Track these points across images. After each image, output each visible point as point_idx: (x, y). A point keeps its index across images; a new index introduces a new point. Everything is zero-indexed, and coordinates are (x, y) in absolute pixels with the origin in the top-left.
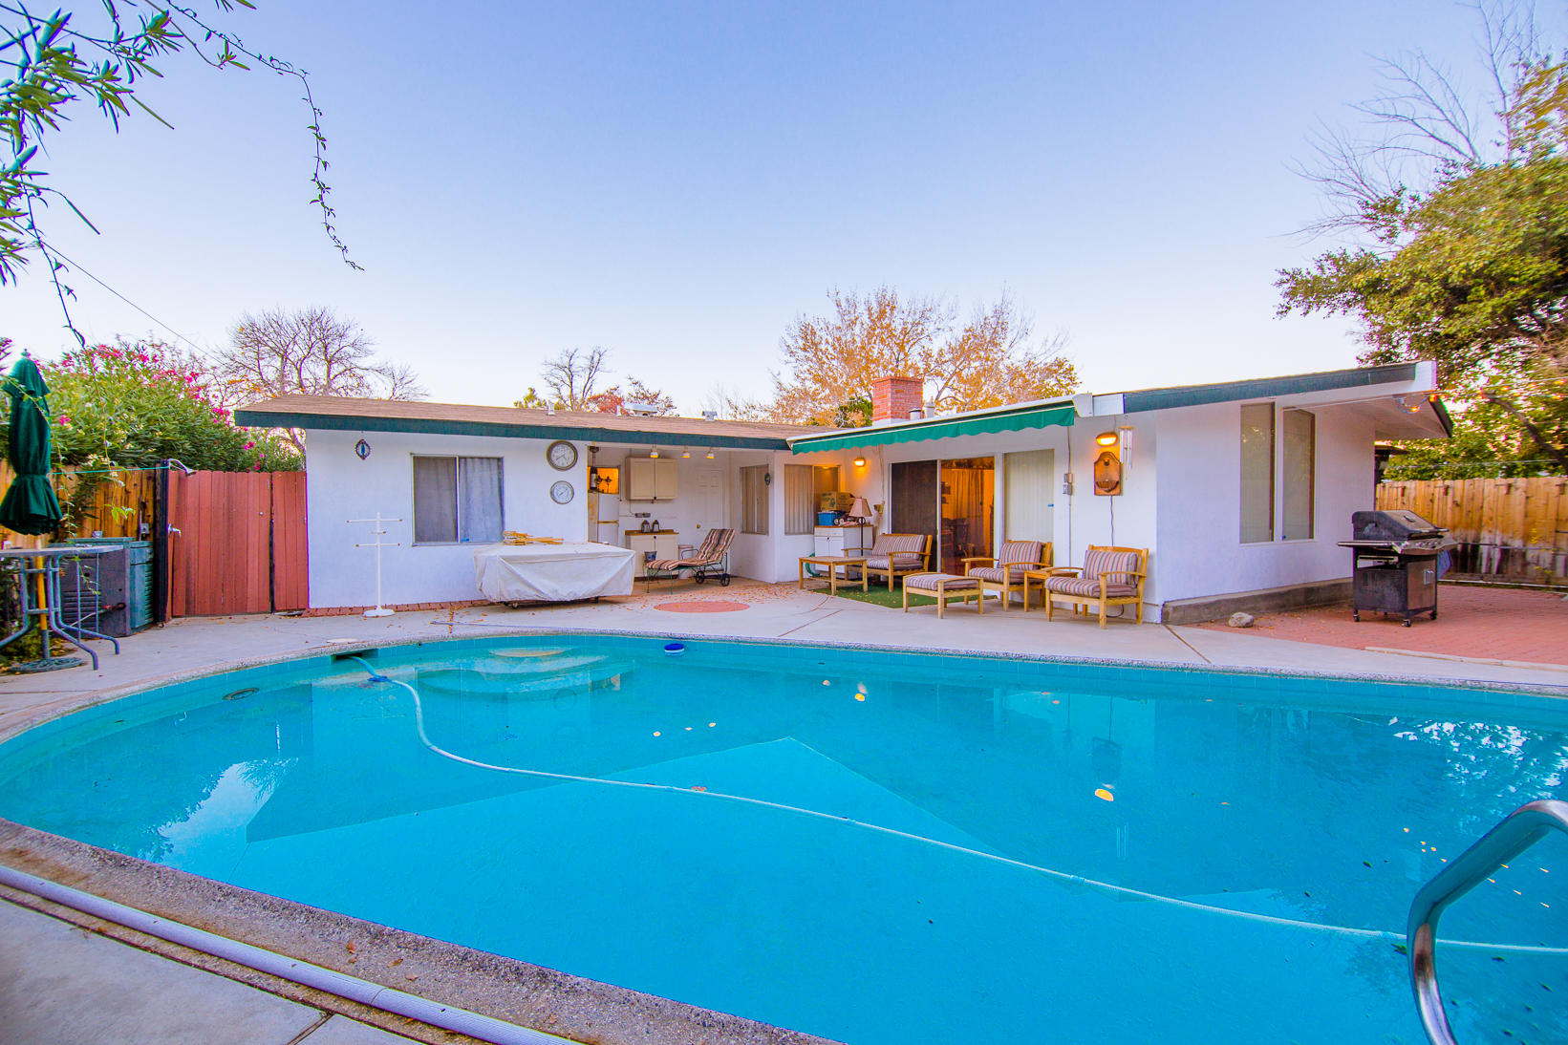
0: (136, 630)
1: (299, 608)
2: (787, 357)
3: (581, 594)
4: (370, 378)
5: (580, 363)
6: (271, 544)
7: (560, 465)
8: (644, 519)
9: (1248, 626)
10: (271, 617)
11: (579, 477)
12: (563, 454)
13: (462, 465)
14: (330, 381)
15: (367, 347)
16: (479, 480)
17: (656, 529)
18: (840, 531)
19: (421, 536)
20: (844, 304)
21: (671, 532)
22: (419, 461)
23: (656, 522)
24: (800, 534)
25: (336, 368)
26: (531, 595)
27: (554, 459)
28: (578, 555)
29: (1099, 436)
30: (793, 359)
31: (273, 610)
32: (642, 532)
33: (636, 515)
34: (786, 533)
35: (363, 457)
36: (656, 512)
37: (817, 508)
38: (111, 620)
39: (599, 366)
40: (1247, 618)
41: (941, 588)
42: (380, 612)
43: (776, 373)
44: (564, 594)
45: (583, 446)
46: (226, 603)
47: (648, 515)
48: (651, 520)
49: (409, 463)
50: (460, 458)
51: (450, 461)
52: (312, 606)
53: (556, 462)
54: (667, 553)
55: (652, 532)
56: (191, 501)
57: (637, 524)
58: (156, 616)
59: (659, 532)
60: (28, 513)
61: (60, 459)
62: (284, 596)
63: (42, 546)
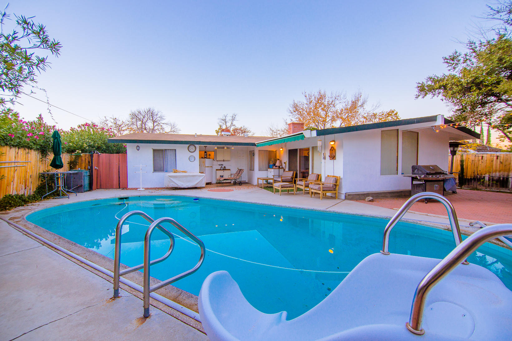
0: (85, 191)
1: (125, 188)
2: (290, 114)
3: (190, 186)
4: (164, 126)
5: (229, 118)
6: (119, 171)
7: (191, 151)
8: (221, 166)
9: (370, 201)
10: (119, 190)
11: (197, 154)
12: (192, 149)
13: (166, 152)
14: (154, 127)
15: (163, 117)
16: (170, 155)
17: (225, 169)
18: (273, 170)
19: (155, 170)
20: (307, 96)
21: (229, 170)
22: (154, 151)
23: (225, 167)
24: (264, 170)
25: (155, 124)
26: (176, 186)
27: (189, 149)
28: (189, 175)
29: (330, 142)
30: (292, 115)
31: (120, 188)
32: (220, 170)
33: (219, 165)
34: (259, 170)
35: (138, 150)
36: (225, 164)
37: (269, 163)
38: (79, 189)
39: (235, 119)
40: (371, 198)
41: (280, 187)
42: (141, 189)
43: (285, 120)
44: (185, 186)
45: (197, 146)
46: (108, 186)
47: (222, 165)
48: (223, 166)
49: (152, 151)
50: (165, 150)
51: (162, 150)
52: (128, 187)
53: (190, 150)
54: (226, 175)
55: (223, 170)
56: (101, 161)
57: (219, 167)
58: (91, 188)
59: (225, 170)
60: (56, 164)
61: (70, 151)
62: (122, 184)
63: (60, 171)
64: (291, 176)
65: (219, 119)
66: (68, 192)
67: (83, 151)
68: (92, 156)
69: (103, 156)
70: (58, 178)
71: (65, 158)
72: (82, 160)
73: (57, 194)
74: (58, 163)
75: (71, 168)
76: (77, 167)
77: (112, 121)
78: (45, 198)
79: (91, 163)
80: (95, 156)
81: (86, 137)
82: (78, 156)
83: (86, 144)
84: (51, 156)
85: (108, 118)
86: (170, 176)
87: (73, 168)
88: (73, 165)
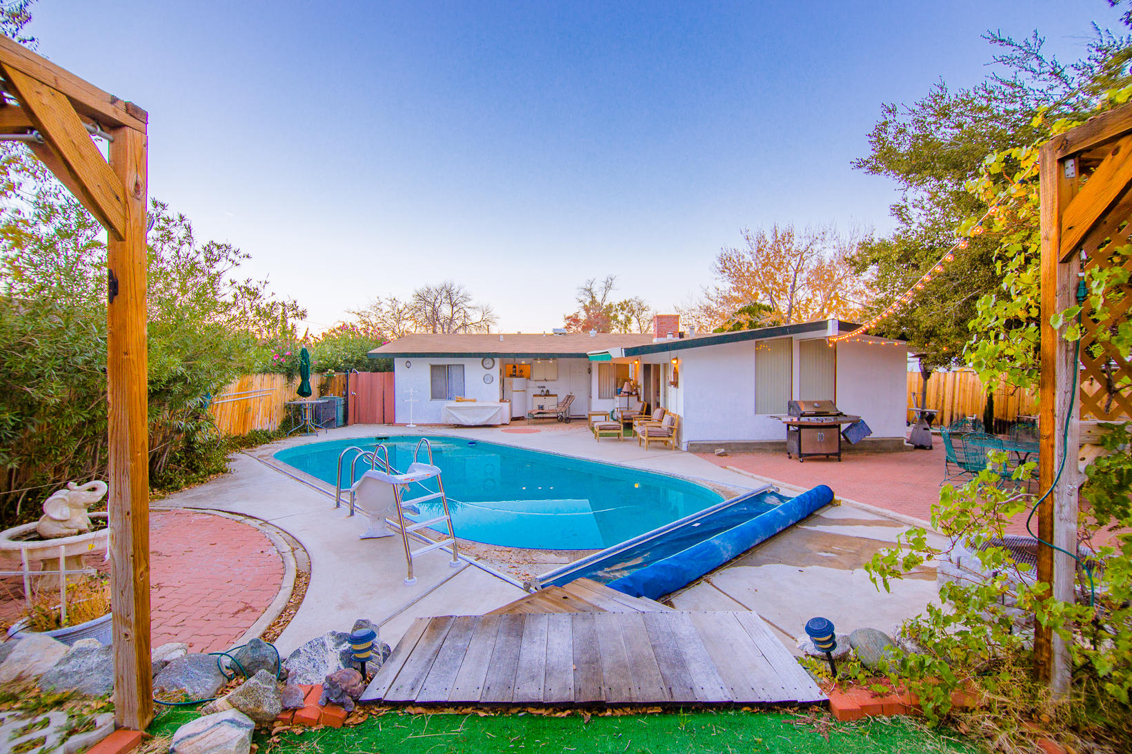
0: (338, 427)
1: (392, 423)
3: (478, 423)
4: (469, 312)
6: (384, 399)
7: (487, 368)
8: (542, 389)
9: (719, 455)
10: (382, 425)
11: (495, 372)
12: (488, 362)
13: (450, 369)
14: (453, 315)
16: (455, 373)
19: (434, 397)
21: (556, 395)
22: (433, 367)
23: (548, 391)
24: (608, 398)
25: (455, 309)
26: (457, 422)
27: (484, 364)
28: (477, 407)
29: (672, 360)
31: (384, 423)
32: (540, 395)
33: (539, 387)
34: (599, 398)
35: (409, 367)
36: (550, 386)
37: (615, 386)
38: (330, 424)
40: (723, 450)
41: (598, 428)
42: (411, 425)
44: (471, 422)
45: (497, 360)
46: (370, 421)
47: (544, 387)
48: (545, 390)
49: (429, 368)
50: (448, 366)
51: (444, 366)
52: (396, 422)
53: (485, 366)
54: (550, 404)
55: (546, 395)
56: (360, 383)
57: (538, 392)
58: (346, 422)
59: (549, 395)
60: (304, 391)
61: (321, 371)
62: (388, 419)
63: (308, 400)
64: (639, 409)
65: (578, 288)
66: (316, 427)
67: (337, 369)
68: (347, 376)
69: (364, 376)
70: (305, 409)
71: (315, 381)
72: (335, 382)
73: (304, 431)
74: (306, 390)
75: (322, 394)
76: (329, 392)
77: (390, 303)
78: (290, 434)
79: (346, 386)
80: (352, 376)
81: (342, 348)
82: (330, 378)
83: (341, 359)
84: (298, 381)
85: (382, 299)
86: (449, 408)
87: (324, 394)
88: (324, 389)
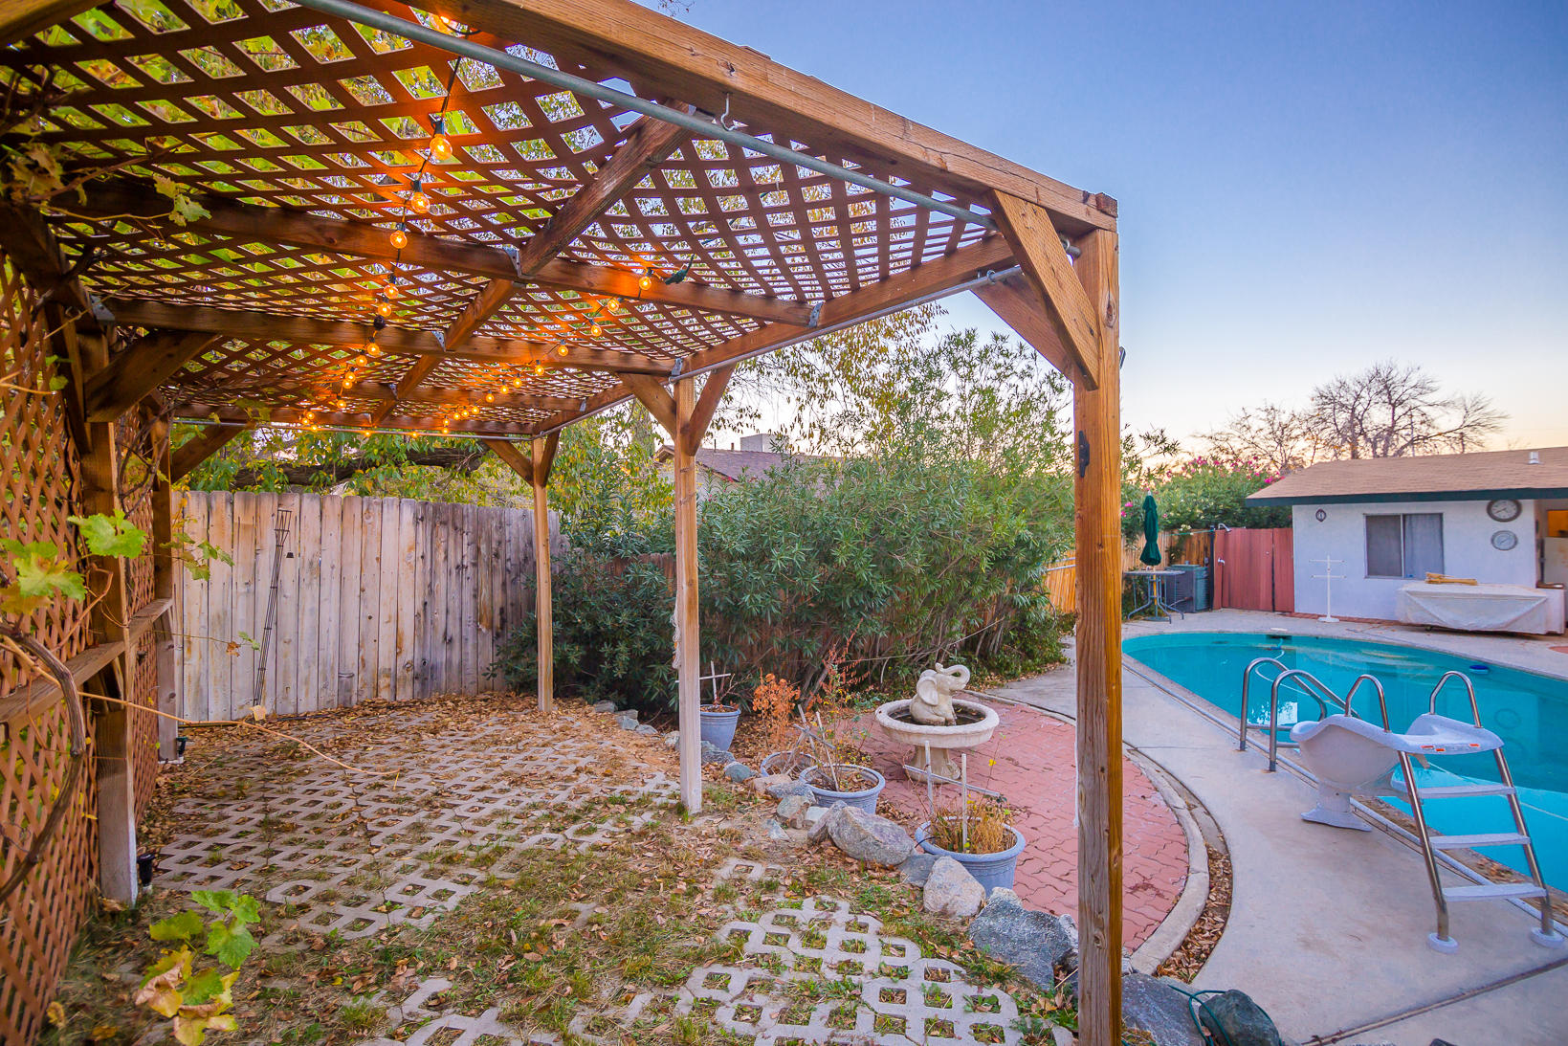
0: (1198, 611)
1: (1288, 611)
6: (1273, 572)
7: (1502, 517)
10: (1271, 614)
11: (1524, 527)
12: (1505, 508)
13: (1407, 524)
14: (1394, 422)
16: (1420, 529)
19: (1373, 570)
22: (1370, 519)
27: (1494, 512)
31: (1274, 610)
35: (1321, 520)
38: (1186, 605)
42: (1328, 619)
44: (1465, 625)
45: (1527, 501)
46: (1248, 603)
49: (1362, 521)
50: (1404, 516)
51: (1397, 517)
52: (1296, 611)
53: (1497, 515)
56: (1231, 545)
58: (1209, 605)
60: (1149, 557)
61: (1170, 528)
62: (1280, 602)
63: (1154, 571)
66: (1169, 609)
67: (1195, 524)
68: (1212, 536)
69: (1238, 534)
70: (1152, 583)
71: (1163, 541)
72: (1191, 543)
73: (1149, 613)
74: (1152, 556)
75: (1171, 562)
76: (1183, 557)
77: (1264, 415)
78: (1132, 616)
79: (1209, 550)
80: (1218, 534)
81: (1200, 493)
82: (1184, 538)
83: (1200, 508)
84: (1142, 542)
85: (1249, 411)
86: (1410, 592)
87: (1175, 561)
88: (1175, 553)
